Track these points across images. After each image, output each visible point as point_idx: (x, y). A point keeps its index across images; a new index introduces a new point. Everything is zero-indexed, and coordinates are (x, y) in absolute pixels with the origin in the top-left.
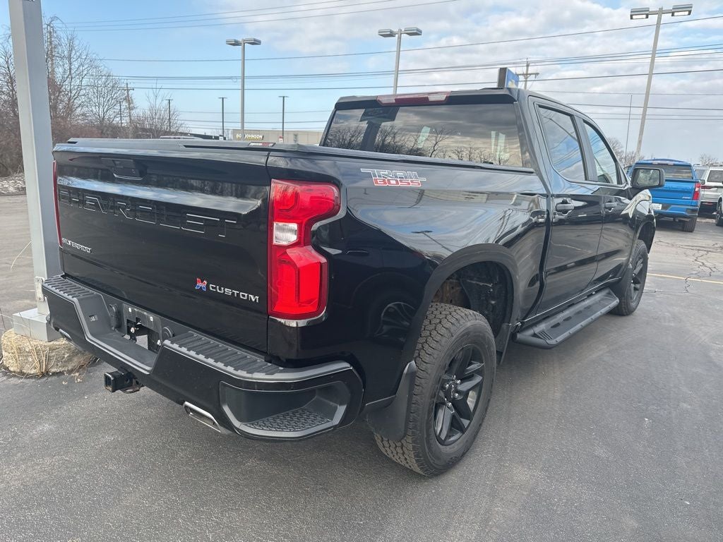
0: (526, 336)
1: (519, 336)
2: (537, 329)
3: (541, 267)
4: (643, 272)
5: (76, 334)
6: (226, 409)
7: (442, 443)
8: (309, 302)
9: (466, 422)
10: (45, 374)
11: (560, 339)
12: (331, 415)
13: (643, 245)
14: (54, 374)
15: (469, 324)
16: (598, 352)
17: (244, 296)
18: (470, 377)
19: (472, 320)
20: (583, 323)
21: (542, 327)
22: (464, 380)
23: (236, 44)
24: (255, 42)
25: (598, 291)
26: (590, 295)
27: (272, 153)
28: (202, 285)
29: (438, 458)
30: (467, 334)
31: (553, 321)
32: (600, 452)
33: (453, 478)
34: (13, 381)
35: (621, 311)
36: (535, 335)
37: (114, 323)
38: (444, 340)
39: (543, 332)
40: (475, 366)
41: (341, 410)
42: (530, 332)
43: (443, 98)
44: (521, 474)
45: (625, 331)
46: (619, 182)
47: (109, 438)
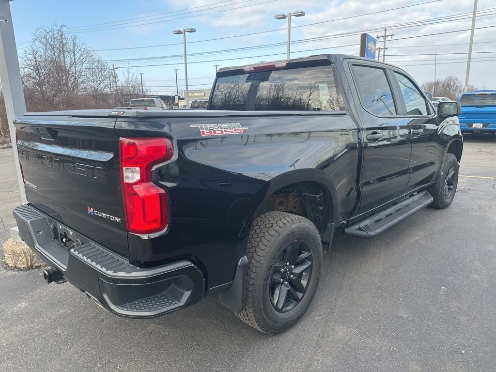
0: (353, 230)
1: (347, 230)
2: (362, 225)
3: (358, 182)
4: (455, 177)
5: (31, 244)
6: (105, 296)
7: (280, 311)
8: (155, 221)
9: (300, 295)
10: (31, 268)
11: (379, 231)
12: (179, 298)
13: (453, 157)
14: (37, 267)
15: (294, 226)
16: (416, 237)
17: (113, 218)
18: (302, 263)
19: (297, 223)
20: (400, 218)
21: (367, 222)
22: (297, 265)
23: (180, 33)
24: (192, 31)
25: (419, 192)
26: (412, 195)
27: (118, 119)
28: (91, 210)
29: (276, 322)
30: (292, 233)
31: (377, 217)
32: (403, 313)
33: (290, 336)
34: (10, 273)
35: (438, 205)
36: (360, 229)
37: (53, 236)
38: (273, 239)
39: (367, 226)
40: (304, 255)
41: (187, 294)
42: (357, 226)
43: (284, 65)
44: (341, 332)
45: (439, 221)
46: (429, 113)
47: (62, 311)
